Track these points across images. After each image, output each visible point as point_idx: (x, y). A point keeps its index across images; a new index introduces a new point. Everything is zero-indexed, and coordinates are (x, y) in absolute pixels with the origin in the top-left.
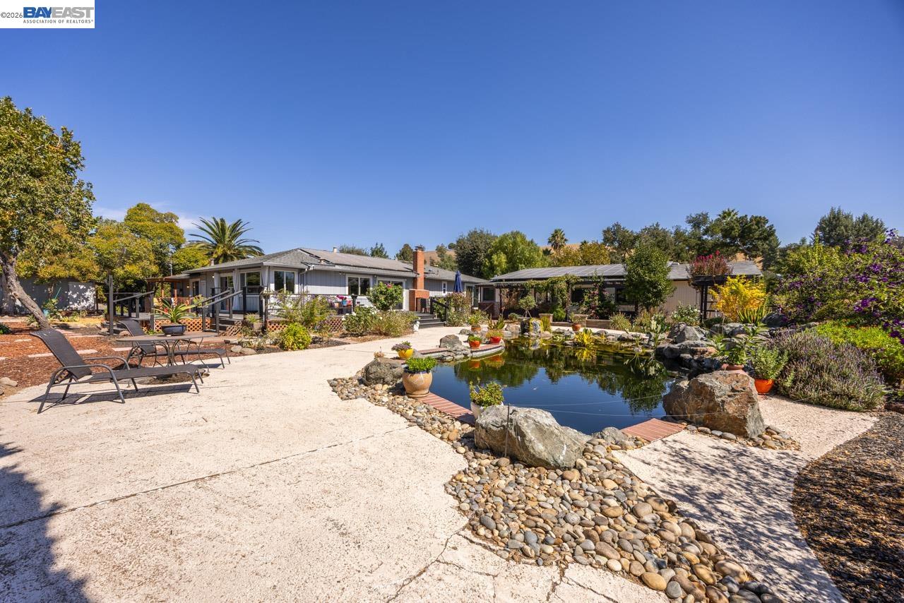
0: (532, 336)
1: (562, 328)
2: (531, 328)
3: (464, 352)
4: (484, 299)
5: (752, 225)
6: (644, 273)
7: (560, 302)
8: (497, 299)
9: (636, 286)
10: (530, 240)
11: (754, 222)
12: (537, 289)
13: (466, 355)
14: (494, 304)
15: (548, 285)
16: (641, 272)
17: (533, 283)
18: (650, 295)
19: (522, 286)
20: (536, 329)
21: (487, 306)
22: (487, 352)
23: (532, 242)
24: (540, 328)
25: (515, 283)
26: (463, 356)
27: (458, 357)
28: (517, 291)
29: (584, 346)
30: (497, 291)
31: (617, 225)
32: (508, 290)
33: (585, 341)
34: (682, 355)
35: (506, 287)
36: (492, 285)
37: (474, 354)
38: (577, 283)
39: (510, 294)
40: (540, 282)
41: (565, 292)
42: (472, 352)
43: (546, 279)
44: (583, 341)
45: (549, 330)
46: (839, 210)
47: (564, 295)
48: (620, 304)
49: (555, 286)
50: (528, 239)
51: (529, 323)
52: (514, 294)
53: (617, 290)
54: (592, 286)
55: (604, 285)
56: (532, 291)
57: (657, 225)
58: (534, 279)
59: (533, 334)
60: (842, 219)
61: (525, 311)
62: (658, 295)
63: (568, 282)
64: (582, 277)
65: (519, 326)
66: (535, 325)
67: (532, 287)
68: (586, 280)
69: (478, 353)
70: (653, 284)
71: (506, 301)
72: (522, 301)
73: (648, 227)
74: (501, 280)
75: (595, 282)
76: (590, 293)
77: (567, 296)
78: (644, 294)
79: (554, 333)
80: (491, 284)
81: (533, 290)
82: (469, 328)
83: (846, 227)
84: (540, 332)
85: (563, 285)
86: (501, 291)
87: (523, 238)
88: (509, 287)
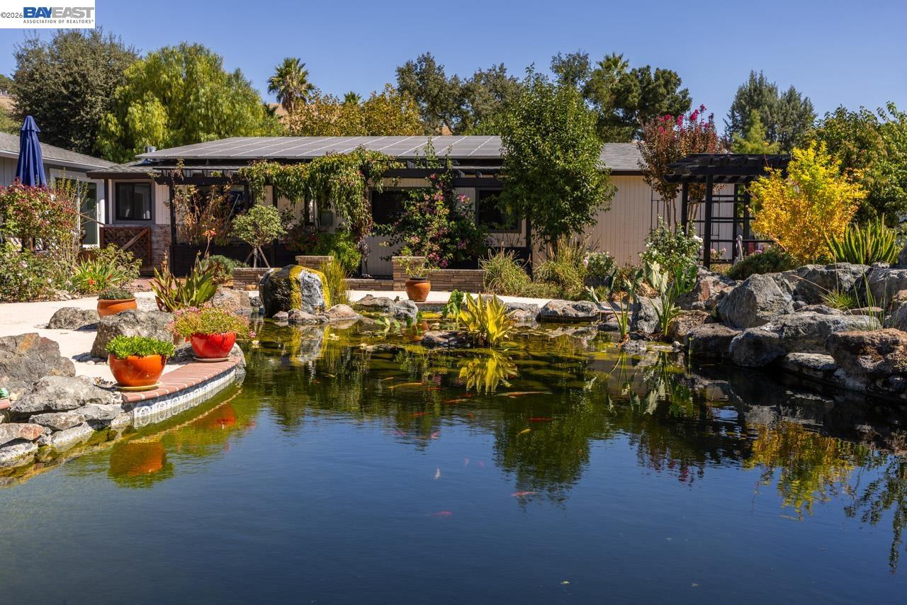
0: (303, 322)
1: (379, 295)
2: (296, 295)
3: (92, 411)
4: (119, 216)
5: (659, 86)
6: (553, 152)
7: (347, 223)
8: (162, 217)
9: (531, 185)
10: (233, 72)
11: (662, 81)
12: (280, 189)
13: (100, 425)
14: (150, 232)
15: (312, 177)
16: (545, 148)
17: (272, 170)
18: (566, 205)
19: (237, 179)
20: (310, 299)
21: (128, 237)
22: (192, 396)
23: (237, 75)
24: (323, 298)
25: (216, 171)
26: (88, 430)
27: (65, 439)
28: (221, 192)
29: (487, 344)
30: (161, 192)
31: (427, 60)
32: (194, 191)
33: (492, 328)
34: (791, 356)
35: (187, 181)
36: (145, 175)
37: (138, 413)
38: (389, 173)
39: (199, 202)
40: (290, 168)
41: (358, 198)
42: (128, 407)
43: (308, 160)
44: (483, 329)
45: (347, 302)
46: (761, 77)
47: (355, 205)
48: (492, 229)
49: (334, 179)
50: (228, 69)
51: (289, 282)
52: (215, 201)
53: (481, 195)
54: (425, 183)
55: (456, 182)
56: (268, 192)
57: (502, 69)
58: (270, 160)
59: (304, 315)
60: (765, 92)
61: (252, 248)
62: (580, 206)
63: (365, 170)
64: (399, 160)
65: (255, 294)
66: (308, 286)
67: (268, 181)
68: (411, 165)
69: (156, 409)
70: (573, 178)
71: (188, 220)
72: (240, 219)
73: (485, 71)
74: (173, 162)
75: (432, 171)
76: (422, 200)
77: (363, 206)
78: (550, 203)
79: (358, 307)
80: (139, 170)
81: (269, 188)
82: (90, 304)
83: (771, 107)
84: (322, 308)
85: (354, 178)
86: (172, 194)
87: (214, 64)
88: (194, 180)
